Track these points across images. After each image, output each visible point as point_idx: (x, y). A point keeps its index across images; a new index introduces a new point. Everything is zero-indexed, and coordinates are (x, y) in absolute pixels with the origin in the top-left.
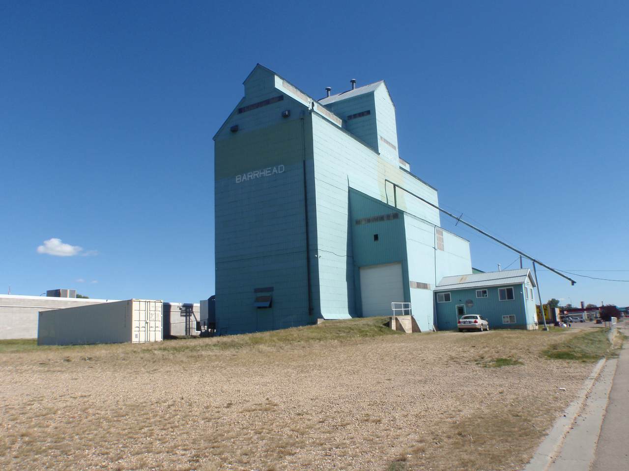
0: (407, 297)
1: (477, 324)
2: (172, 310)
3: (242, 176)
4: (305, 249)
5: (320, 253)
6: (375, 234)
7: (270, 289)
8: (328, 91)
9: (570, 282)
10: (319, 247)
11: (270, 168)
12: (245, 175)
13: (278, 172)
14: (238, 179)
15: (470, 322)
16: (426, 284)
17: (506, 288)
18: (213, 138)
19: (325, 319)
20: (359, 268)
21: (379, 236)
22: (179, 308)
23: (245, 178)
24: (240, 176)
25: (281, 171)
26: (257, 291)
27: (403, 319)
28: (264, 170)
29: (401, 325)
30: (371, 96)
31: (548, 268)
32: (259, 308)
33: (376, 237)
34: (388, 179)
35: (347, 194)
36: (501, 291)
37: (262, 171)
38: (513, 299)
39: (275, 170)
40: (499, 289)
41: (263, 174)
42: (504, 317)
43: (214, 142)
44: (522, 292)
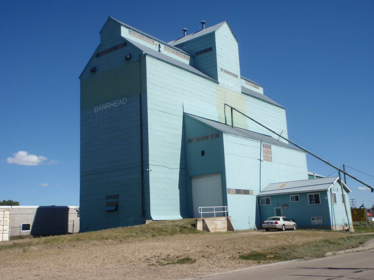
0: (225, 202)
1: (277, 225)
2: (70, 212)
3: (99, 107)
4: (140, 164)
5: (151, 167)
6: (202, 150)
7: (117, 196)
8: (184, 32)
9: (370, 189)
10: (150, 162)
11: (117, 101)
12: (100, 106)
13: (122, 103)
14: (96, 110)
15: (272, 223)
16: (249, 190)
17: (313, 194)
18: (79, 78)
19: (153, 220)
20: (191, 178)
21: (205, 152)
22: (76, 210)
23: (101, 109)
24: (97, 107)
25: (124, 103)
26: (108, 197)
27: (214, 220)
28: (113, 102)
29: (206, 226)
30: (212, 35)
31: (351, 177)
32: (109, 211)
33: (203, 153)
34: (227, 103)
35: (182, 118)
36: (310, 196)
37: (112, 103)
38: (319, 203)
39: (120, 103)
40: (308, 194)
41: (113, 105)
42: (313, 219)
43: (80, 80)
44: (327, 197)
